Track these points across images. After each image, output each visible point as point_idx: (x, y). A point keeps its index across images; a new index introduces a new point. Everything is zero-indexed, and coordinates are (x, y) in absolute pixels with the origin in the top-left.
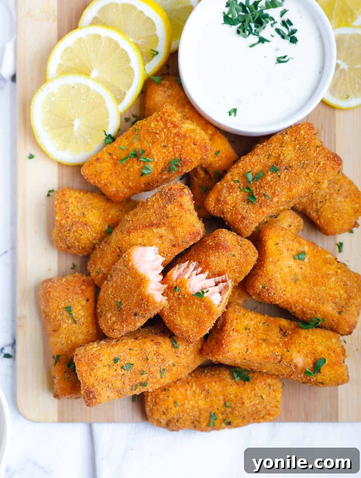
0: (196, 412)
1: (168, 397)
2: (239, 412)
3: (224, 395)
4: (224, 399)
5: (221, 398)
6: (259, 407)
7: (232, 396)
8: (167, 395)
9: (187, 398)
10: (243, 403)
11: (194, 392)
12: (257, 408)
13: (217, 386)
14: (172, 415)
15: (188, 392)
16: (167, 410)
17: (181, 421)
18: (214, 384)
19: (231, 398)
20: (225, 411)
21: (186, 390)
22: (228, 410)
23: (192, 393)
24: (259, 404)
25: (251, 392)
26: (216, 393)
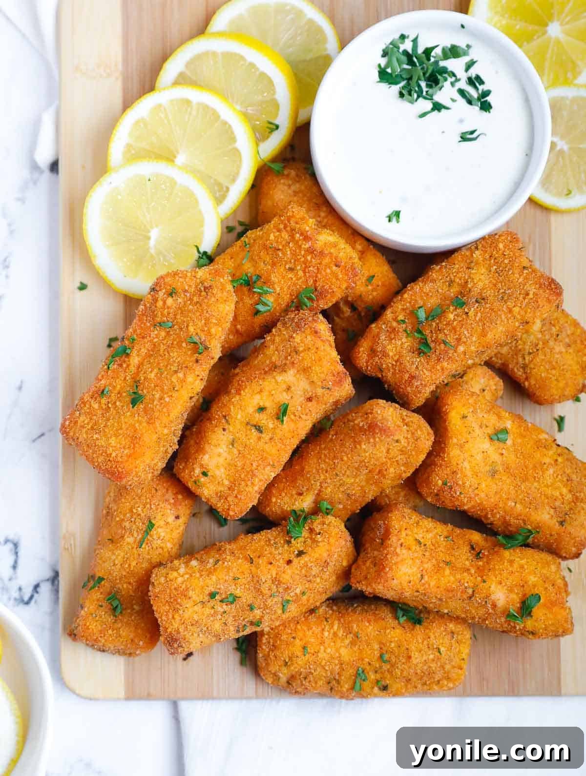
0: (336, 665)
1: (294, 638)
2: (402, 671)
3: (381, 643)
4: (381, 648)
5: (376, 646)
6: (433, 665)
7: (393, 645)
8: (293, 635)
9: (322, 643)
10: (410, 657)
11: (335, 634)
12: (430, 667)
13: (371, 628)
14: (299, 667)
15: (326, 634)
16: (290, 658)
17: (311, 678)
18: (367, 624)
19: (391, 648)
20: (381, 667)
21: (323, 630)
22: (386, 667)
23: (331, 635)
24: (433, 660)
25: (423, 642)
26: (369, 638)
